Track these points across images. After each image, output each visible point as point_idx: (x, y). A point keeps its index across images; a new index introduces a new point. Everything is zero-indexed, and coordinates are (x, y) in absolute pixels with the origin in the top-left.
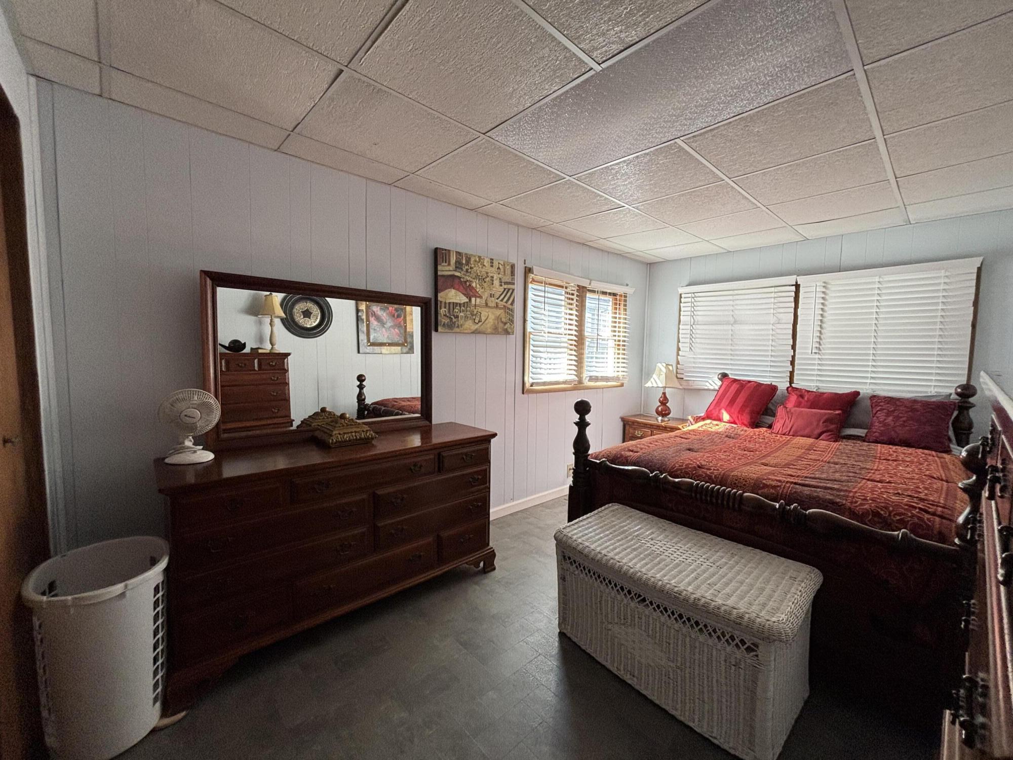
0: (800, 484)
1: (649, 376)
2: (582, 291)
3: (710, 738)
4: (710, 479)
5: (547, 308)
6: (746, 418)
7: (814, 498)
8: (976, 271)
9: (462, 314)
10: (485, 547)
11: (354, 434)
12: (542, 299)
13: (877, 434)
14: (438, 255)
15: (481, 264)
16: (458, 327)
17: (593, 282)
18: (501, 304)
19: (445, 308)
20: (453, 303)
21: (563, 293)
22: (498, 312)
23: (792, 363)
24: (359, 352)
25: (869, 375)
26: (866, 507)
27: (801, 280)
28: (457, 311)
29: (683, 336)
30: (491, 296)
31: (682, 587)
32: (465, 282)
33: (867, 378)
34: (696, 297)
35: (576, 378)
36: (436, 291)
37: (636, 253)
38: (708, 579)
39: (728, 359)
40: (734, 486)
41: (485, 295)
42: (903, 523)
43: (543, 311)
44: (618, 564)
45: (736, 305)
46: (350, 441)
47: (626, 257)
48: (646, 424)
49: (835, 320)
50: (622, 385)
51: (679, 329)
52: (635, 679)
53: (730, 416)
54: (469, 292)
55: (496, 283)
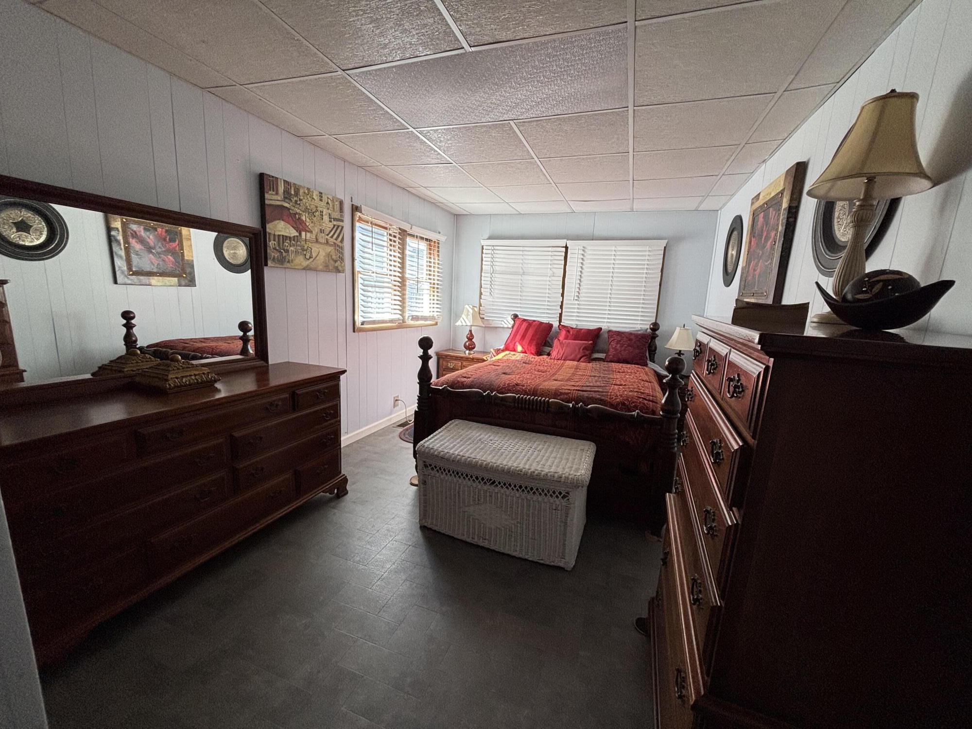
0: (581, 391)
1: (458, 317)
2: (403, 233)
3: (539, 561)
4: (526, 393)
5: (374, 248)
6: (533, 349)
7: (591, 398)
8: (663, 249)
9: (292, 248)
10: (338, 475)
11: (193, 377)
12: (369, 239)
13: (611, 356)
14: (263, 182)
15: (310, 197)
16: (289, 262)
17: (414, 227)
18: (332, 241)
19: (274, 240)
20: (283, 236)
21: (386, 234)
22: (329, 249)
23: (561, 307)
24: (116, 282)
25: (606, 316)
26: (618, 400)
27: (570, 244)
28: (287, 244)
29: (485, 282)
30: (322, 231)
31: (521, 466)
32: (295, 214)
33: (605, 318)
34: (494, 249)
35: (401, 317)
36: (263, 221)
37: (448, 204)
38: (535, 459)
39: (517, 303)
40: (542, 395)
41: (316, 230)
42: (636, 407)
43: (370, 251)
44: (474, 460)
45: (525, 259)
46: (190, 385)
47: (439, 206)
48: (457, 357)
49: (590, 276)
50: (436, 324)
51: (481, 276)
52: (487, 541)
53: (523, 347)
54: (299, 225)
55: (326, 218)
